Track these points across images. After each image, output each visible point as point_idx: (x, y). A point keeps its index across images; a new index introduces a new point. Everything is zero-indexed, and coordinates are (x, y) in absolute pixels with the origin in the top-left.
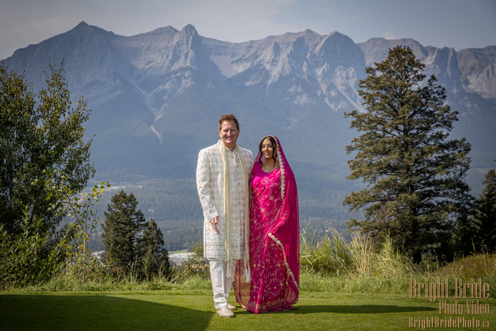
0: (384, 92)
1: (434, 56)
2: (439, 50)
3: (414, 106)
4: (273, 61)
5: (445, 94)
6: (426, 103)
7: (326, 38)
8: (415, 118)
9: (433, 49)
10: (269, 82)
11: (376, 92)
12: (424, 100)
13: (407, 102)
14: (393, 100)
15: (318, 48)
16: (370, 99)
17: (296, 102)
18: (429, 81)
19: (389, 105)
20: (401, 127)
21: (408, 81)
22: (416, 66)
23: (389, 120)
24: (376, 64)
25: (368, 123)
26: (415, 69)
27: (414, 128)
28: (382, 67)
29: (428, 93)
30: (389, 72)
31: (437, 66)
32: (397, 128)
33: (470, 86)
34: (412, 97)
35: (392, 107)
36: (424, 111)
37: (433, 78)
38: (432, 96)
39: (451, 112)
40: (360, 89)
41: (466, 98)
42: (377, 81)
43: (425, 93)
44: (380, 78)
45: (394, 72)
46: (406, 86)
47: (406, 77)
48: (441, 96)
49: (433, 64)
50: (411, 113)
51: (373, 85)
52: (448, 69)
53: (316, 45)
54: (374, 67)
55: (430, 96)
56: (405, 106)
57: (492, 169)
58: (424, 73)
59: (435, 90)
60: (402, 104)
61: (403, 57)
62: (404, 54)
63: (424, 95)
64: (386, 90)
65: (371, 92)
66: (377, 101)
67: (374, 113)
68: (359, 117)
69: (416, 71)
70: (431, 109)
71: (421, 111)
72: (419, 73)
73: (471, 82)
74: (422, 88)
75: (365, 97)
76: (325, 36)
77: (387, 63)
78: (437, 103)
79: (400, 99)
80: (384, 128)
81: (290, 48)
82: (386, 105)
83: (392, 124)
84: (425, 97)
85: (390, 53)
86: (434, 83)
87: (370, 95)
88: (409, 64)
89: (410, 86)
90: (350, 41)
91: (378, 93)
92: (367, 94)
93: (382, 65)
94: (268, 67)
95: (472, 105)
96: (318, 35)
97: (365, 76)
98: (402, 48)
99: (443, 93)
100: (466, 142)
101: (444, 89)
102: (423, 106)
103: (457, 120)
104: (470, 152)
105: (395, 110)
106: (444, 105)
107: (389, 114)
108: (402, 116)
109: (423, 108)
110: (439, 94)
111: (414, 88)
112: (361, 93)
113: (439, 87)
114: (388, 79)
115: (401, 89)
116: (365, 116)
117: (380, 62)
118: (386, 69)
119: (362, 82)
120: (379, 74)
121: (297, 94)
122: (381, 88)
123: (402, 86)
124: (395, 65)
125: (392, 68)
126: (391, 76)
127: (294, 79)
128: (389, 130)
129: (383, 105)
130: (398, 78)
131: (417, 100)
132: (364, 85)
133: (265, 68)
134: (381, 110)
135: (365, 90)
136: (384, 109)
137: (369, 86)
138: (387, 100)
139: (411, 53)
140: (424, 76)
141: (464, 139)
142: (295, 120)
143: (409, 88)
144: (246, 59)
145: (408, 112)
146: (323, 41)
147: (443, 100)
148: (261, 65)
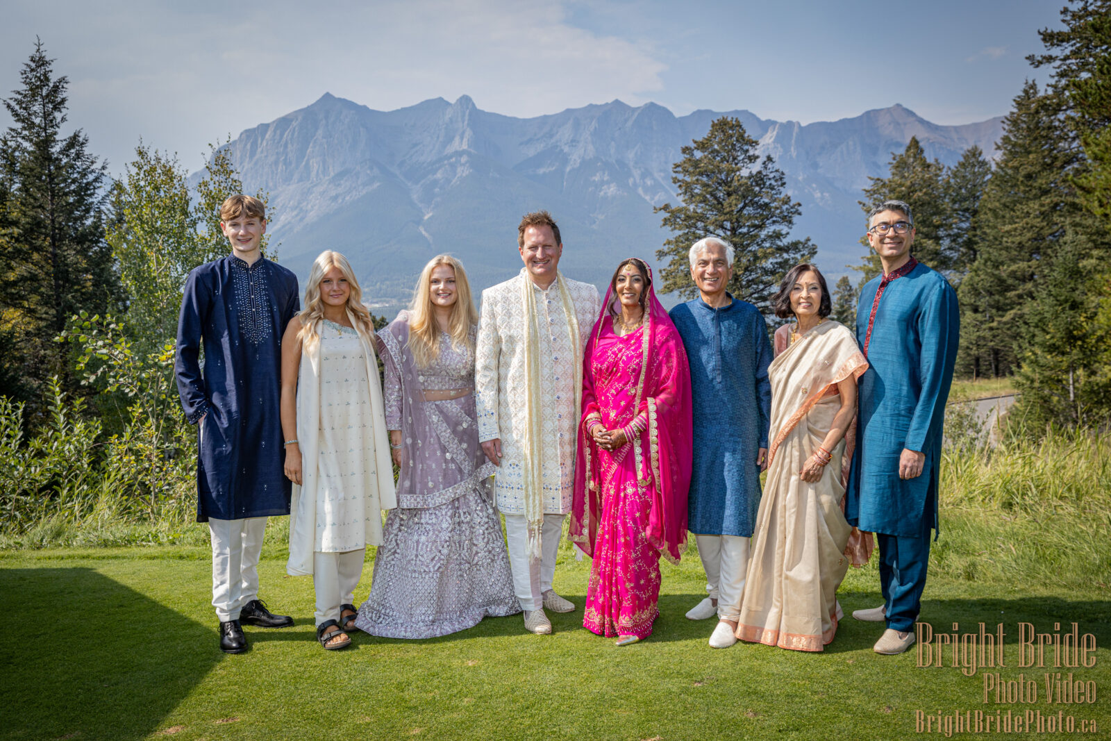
0: (705, 179)
1: (775, 133)
2: (782, 125)
3: (744, 197)
4: (572, 141)
5: (784, 180)
6: (760, 192)
7: (639, 111)
8: (745, 212)
9: (774, 123)
10: (568, 169)
11: (694, 179)
12: (757, 189)
13: (735, 192)
14: (717, 188)
15: (630, 123)
16: (687, 188)
17: (602, 193)
18: (764, 163)
19: (712, 195)
20: (728, 225)
21: (736, 164)
22: (746, 144)
23: (712, 216)
24: (695, 142)
25: (685, 220)
26: (745, 147)
27: (744, 225)
28: (702, 146)
29: (762, 179)
30: (712, 152)
31: (779, 146)
32: (722, 227)
33: (819, 171)
34: (741, 185)
35: (716, 198)
36: (757, 203)
37: (769, 159)
38: (768, 183)
39: (791, 204)
40: (674, 175)
41: (814, 185)
42: (696, 164)
43: (759, 179)
44: (700, 160)
45: (718, 152)
46: (733, 171)
47: (734, 159)
48: (780, 183)
49: (774, 142)
50: (740, 206)
51: (691, 169)
52: (792, 149)
53: (626, 121)
54: (693, 145)
55: (764, 184)
56: (733, 197)
57: (845, 276)
58: (757, 153)
59: (771, 176)
60: (729, 194)
61: (730, 132)
62: (732, 128)
63: (756, 182)
64: (708, 176)
65: (688, 179)
66: (696, 191)
67: (692, 207)
68: (672, 212)
69: (747, 151)
70: (767, 200)
71: (752, 203)
72: (751, 153)
73: (821, 164)
74: (754, 172)
75: (680, 186)
76: (639, 108)
77: (709, 140)
78: (774, 192)
79: (726, 188)
80: (705, 226)
81: (594, 124)
82: (708, 196)
83: (716, 220)
84: (758, 185)
85: (713, 126)
86: (770, 166)
87: (687, 183)
88: (737, 141)
89: (739, 170)
90: (670, 114)
91: (697, 180)
92: (683, 181)
93: (702, 143)
94: (566, 149)
95: (822, 194)
96: (629, 107)
97: (681, 158)
98: (729, 119)
99: (781, 179)
100: (810, 243)
101: (783, 174)
102: (756, 196)
103: (800, 214)
104: (816, 256)
105: (720, 203)
106: (782, 196)
107: (713, 207)
108: (728, 210)
109: (756, 199)
110: (776, 181)
111: (745, 173)
112: (675, 181)
113: (777, 171)
114: (710, 162)
115: (727, 175)
116: (680, 210)
117: (700, 139)
118: (707, 148)
119: (677, 166)
120: (698, 154)
121: (603, 183)
122: (701, 174)
123: (729, 170)
124: (719, 143)
125: (716, 147)
126: (714, 158)
127: (599, 164)
128: (711, 228)
129: (704, 196)
130: (723, 160)
131: (749, 189)
132: (680, 169)
133: (562, 150)
134: (701, 202)
135: (680, 177)
136: (705, 201)
137: (686, 171)
138: (710, 190)
139: (740, 126)
140: (758, 157)
141: (808, 240)
142: (601, 217)
143: (738, 173)
144: (538, 139)
145: (736, 205)
146: (636, 114)
147: (781, 188)
148: (557, 146)
